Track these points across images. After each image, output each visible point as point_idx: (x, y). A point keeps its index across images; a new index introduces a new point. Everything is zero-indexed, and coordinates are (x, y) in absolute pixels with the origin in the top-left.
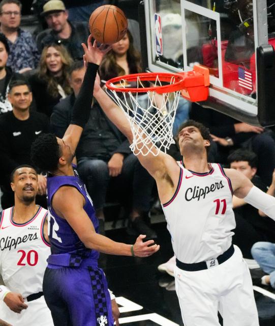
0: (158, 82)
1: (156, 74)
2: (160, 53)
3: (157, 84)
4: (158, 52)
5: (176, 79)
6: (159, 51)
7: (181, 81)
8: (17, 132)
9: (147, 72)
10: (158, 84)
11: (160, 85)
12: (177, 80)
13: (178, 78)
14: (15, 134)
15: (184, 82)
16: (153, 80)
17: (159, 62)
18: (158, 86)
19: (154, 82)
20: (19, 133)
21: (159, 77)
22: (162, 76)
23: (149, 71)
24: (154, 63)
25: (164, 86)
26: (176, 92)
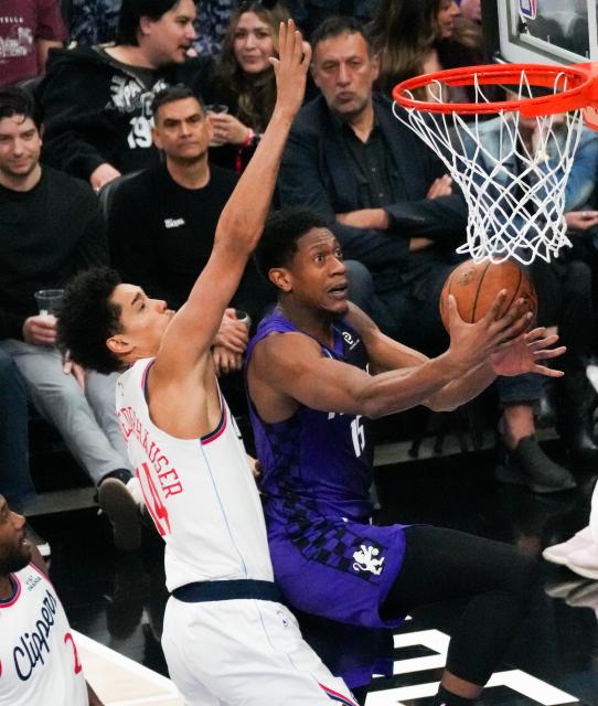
0: (524, 87)
1: (519, 68)
2: (529, 13)
3: (523, 94)
4: (524, 11)
5: (569, 79)
6: (527, 8)
7: (584, 84)
8: (175, 218)
9: (496, 63)
10: (525, 93)
11: (528, 96)
12: (572, 83)
13: (575, 78)
14: (170, 223)
15: (590, 87)
16: (512, 82)
17: (527, 37)
18: (525, 98)
19: (515, 89)
20: (180, 222)
21: (528, 75)
22: (533, 71)
23: (503, 59)
24: (514, 40)
25: (539, 99)
26: (572, 113)
